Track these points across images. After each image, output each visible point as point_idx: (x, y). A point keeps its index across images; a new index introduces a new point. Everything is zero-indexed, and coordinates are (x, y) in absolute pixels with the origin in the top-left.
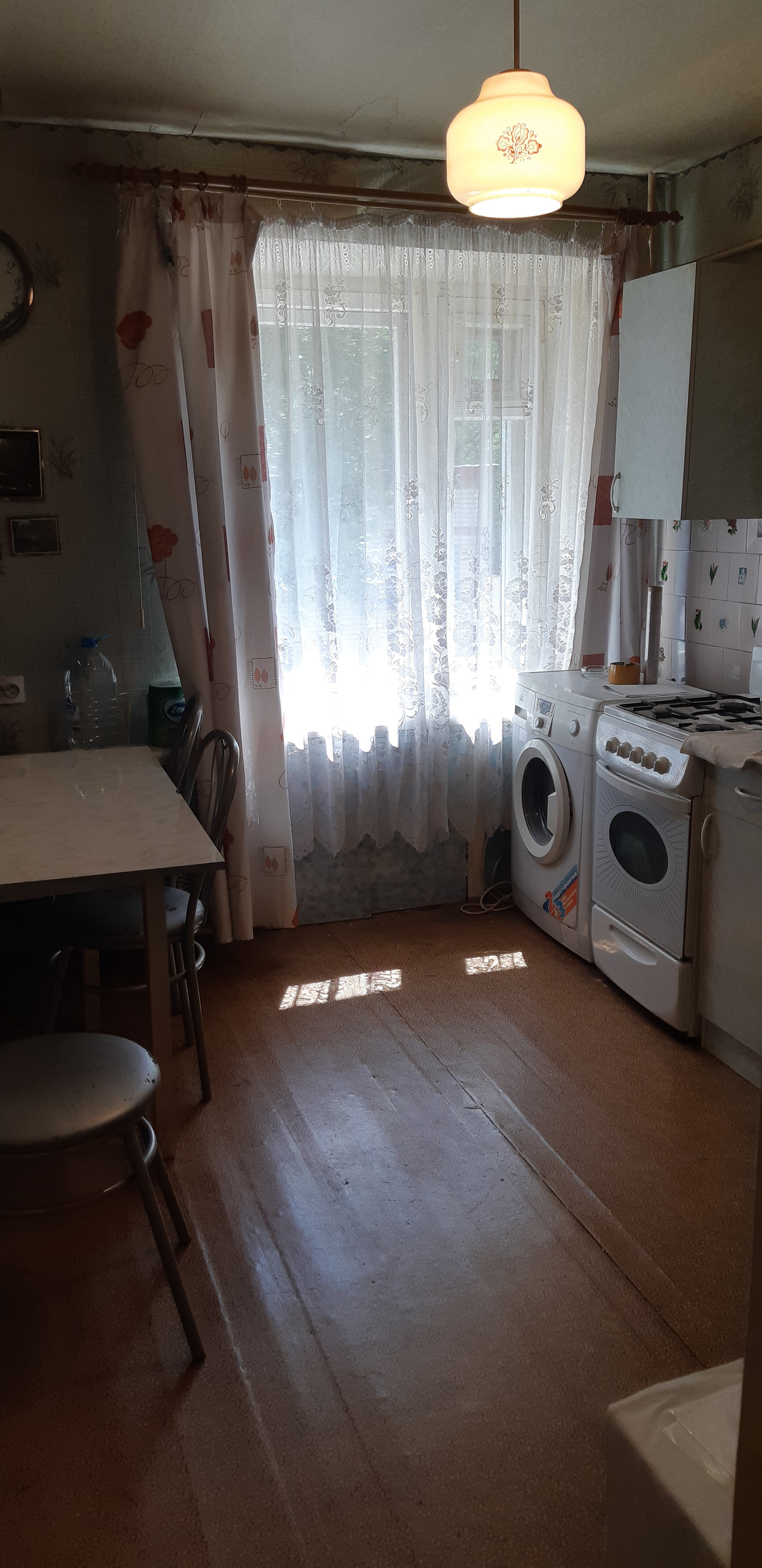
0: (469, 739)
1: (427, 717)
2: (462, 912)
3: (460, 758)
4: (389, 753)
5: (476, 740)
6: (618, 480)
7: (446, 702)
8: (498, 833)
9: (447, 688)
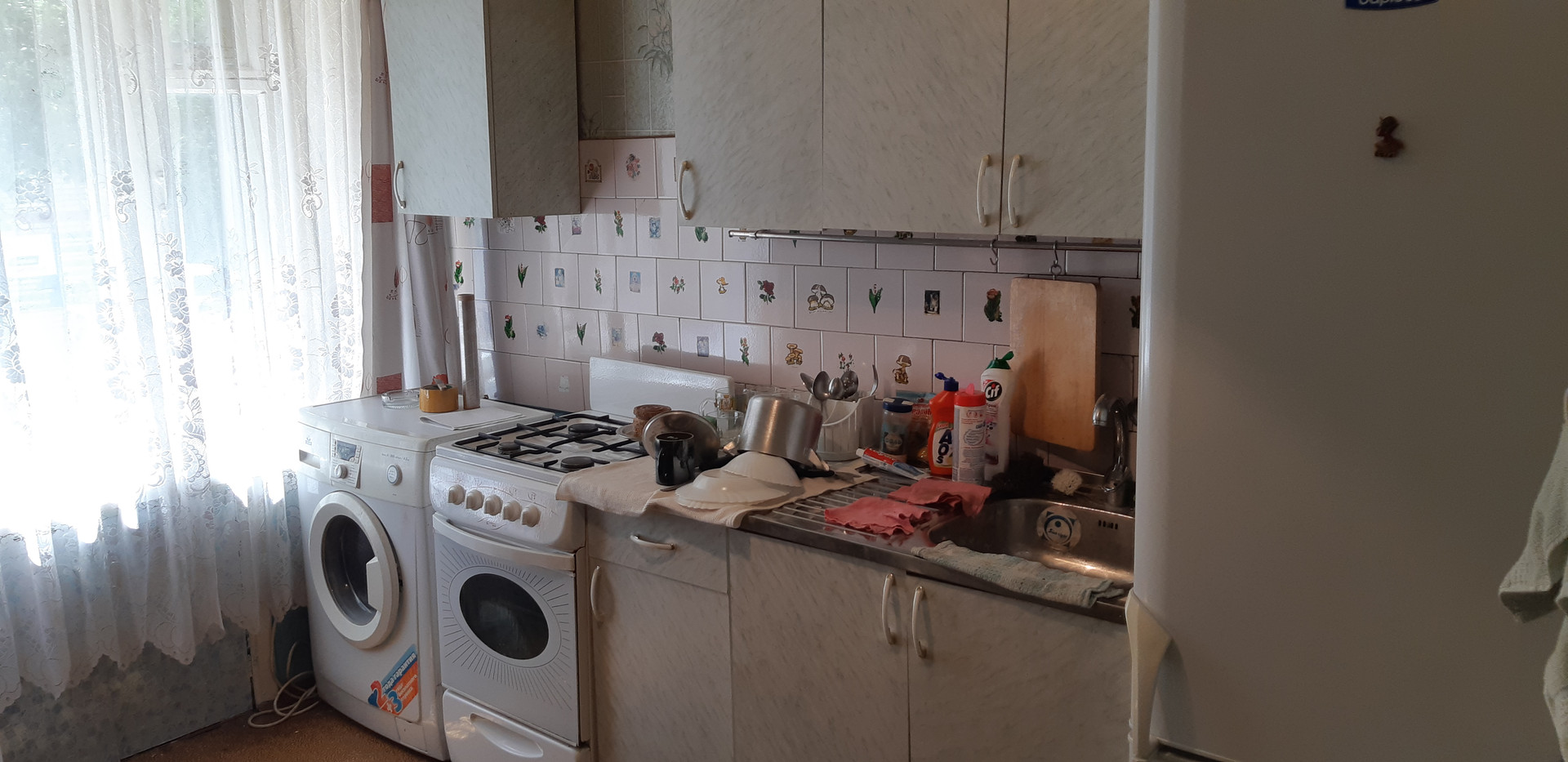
0: (240, 503)
1: (177, 482)
2: (251, 727)
3: (228, 527)
4: (125, 538)
5: (250, 500)
6: (401, 170)
7: (203, 458)
8: (290, 615)
9: (202, 440)
